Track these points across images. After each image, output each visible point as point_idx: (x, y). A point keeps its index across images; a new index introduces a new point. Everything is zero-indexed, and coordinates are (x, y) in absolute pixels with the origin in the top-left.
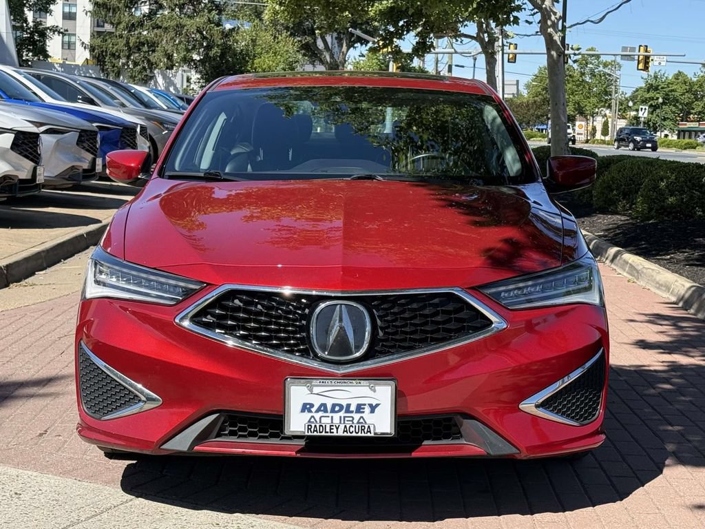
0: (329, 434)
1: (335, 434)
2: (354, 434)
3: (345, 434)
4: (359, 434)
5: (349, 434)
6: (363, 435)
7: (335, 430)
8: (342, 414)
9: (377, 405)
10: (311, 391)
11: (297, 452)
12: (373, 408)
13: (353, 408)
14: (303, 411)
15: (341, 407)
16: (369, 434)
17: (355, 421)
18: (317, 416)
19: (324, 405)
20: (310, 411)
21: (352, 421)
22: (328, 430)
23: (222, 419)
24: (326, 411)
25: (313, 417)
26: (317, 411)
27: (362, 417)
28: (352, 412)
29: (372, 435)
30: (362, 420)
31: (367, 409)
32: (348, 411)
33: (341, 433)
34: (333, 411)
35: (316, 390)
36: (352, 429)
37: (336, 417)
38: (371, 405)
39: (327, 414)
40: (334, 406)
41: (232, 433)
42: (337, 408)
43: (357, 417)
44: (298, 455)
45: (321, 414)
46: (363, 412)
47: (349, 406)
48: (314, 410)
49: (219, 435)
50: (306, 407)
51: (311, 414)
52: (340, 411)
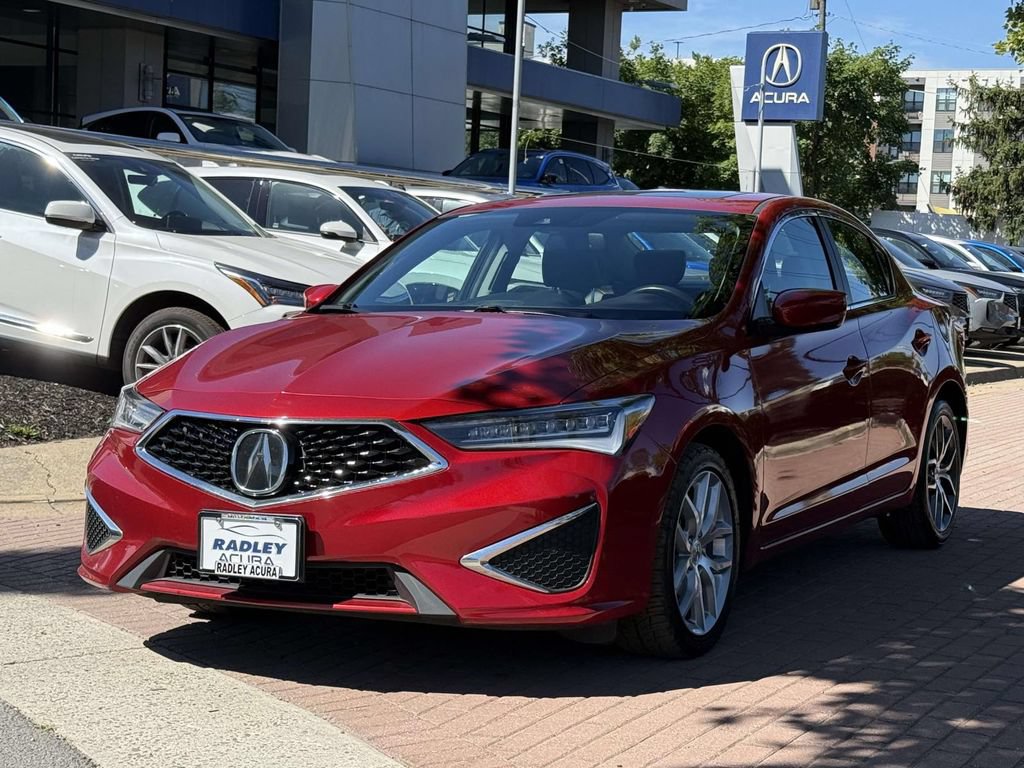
0: (237, 575)
1: (242, 575)
2: (260, 576)
3: (252, 575)
4: (265, 577)
5: (256, 576)
6: (269, 577)
7: (242, 571)
8: (250, 553)
9: (284, 545)
10: (222, 525)
11: (222, 596)
12: (280, 548)
13: (260, 547)
14: (215, 547)
15: (249, 544)
16: (274, 577)
17: (263, 561)
18: (228, 553)
19: (233, 542)
20: (221, 548)
21: (260, 561)
22: (236, 570)
23: (168, 556)
24: (235, 549)
25: (223, 554)
26: (228, 548)
27: (269, 558)
28: (259, 551)
29: (277, 578)
30: (269, 562)
31: (274, 549)
32: (255, 550)
33: (248, 574)
34: (242, 549)
35: (227, 525)
36: (259, 571)
37: (245, 555)
38: (277, 545)
39: (236, 553)
40: (243, 543)
41: (180, 573)
42: (246, 547)
43: (264, 556)
44: (223, 599)
45: (231, 551)
46: (270, 552)
47: (256, 544)
48: (225, 546)
49: (168, 574)
50: (218, 544)
51: (222, 552)
52: (247, 550)
